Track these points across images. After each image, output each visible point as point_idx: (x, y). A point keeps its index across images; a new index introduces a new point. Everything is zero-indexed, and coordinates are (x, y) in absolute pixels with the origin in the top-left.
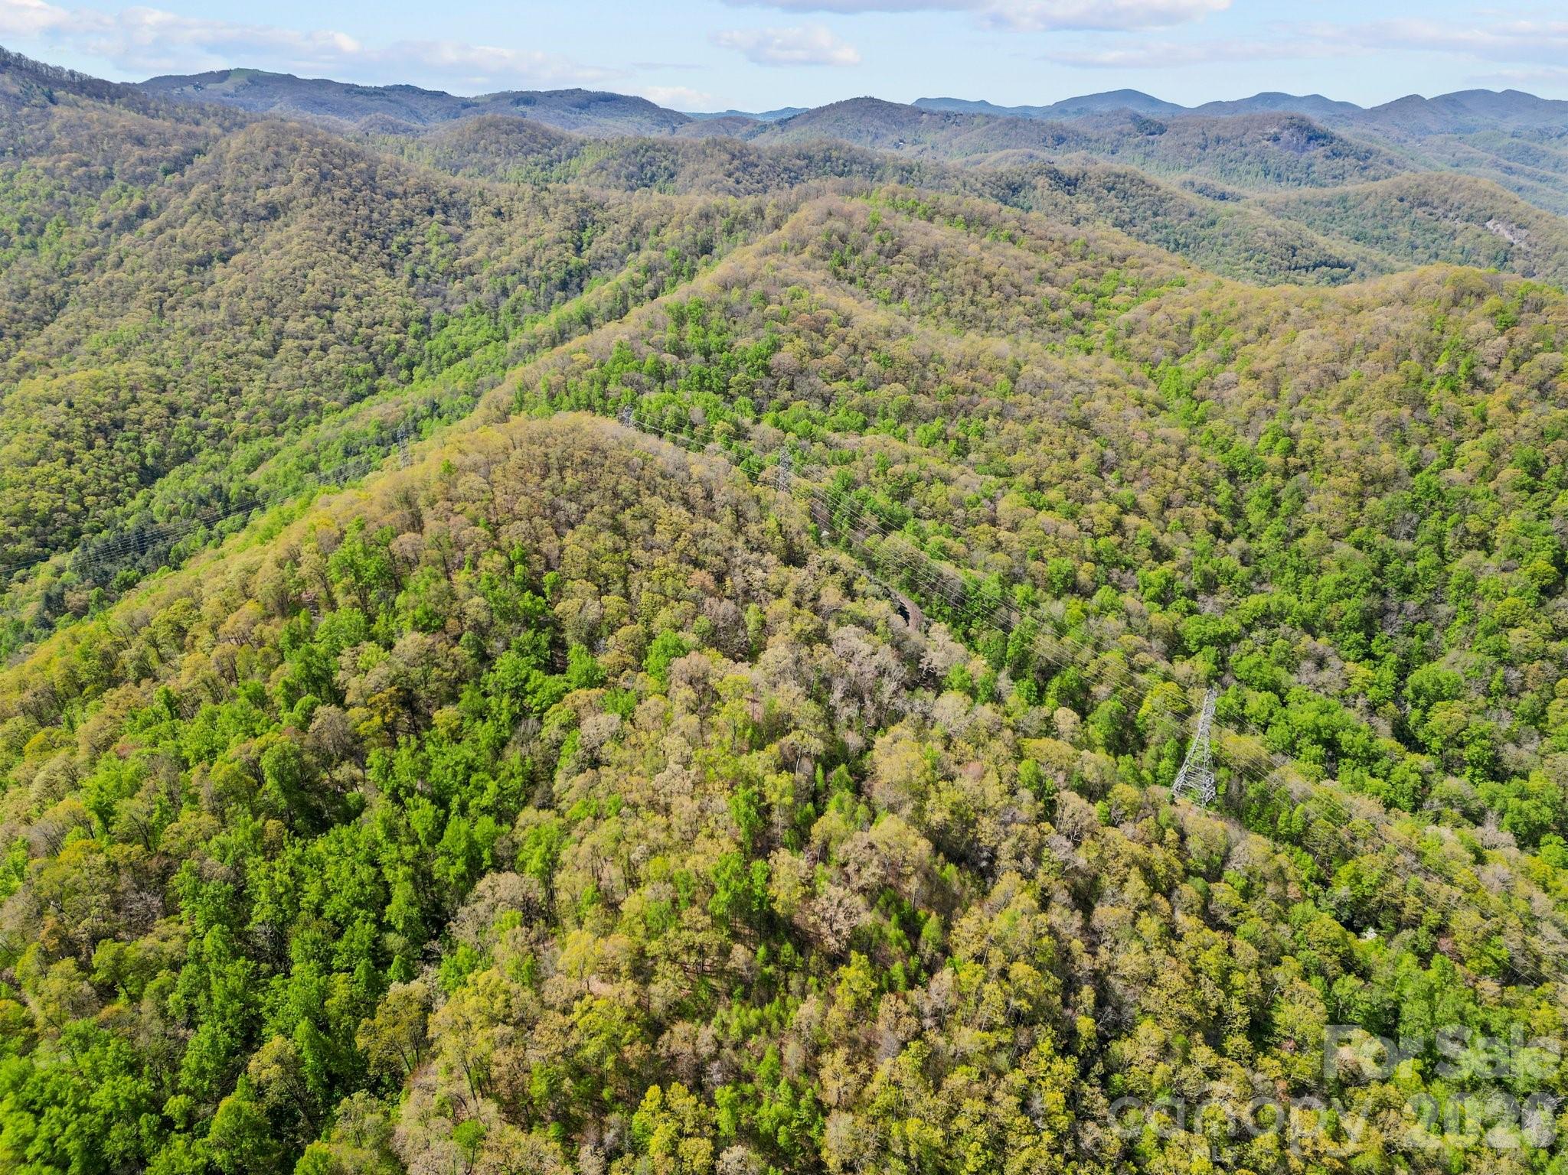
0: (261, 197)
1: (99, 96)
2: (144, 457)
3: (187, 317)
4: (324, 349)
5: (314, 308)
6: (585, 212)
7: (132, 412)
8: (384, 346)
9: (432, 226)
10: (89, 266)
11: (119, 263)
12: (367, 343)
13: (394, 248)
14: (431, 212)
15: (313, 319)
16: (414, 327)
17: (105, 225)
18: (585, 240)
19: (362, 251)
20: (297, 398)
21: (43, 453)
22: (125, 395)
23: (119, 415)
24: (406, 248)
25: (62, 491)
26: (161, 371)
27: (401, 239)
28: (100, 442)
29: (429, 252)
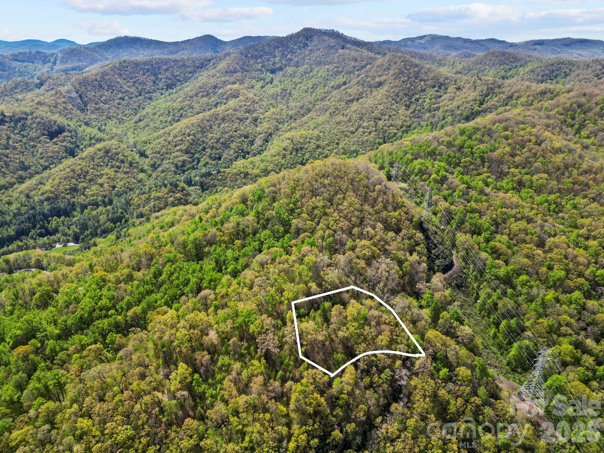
0: (377, 79)
1: (359, 46)
2: (303, 159)
3: (338, 118)
4: (370, 133)
5: (374, 119)
6: (492, 89)
7: (306, 146)
8: (390, 133)
9: (432, 92)
10: (322, 99)
11: (329, 100)
12: (385, 132)
13: (413, 99)
14: (434, 87)
15: (372, 122)
16: (404, 128)
17: (333, 87)
18: (486, 100)
19: (401, 99)
20: (353, 149)
21: (278, 154)
22: (308, 140)
23: (302, 146)
24: (417, 100)
25: (277, 165)
26: (321, 134)
27: (417, 96)
28: (294, 153)
29: (425, 102)
